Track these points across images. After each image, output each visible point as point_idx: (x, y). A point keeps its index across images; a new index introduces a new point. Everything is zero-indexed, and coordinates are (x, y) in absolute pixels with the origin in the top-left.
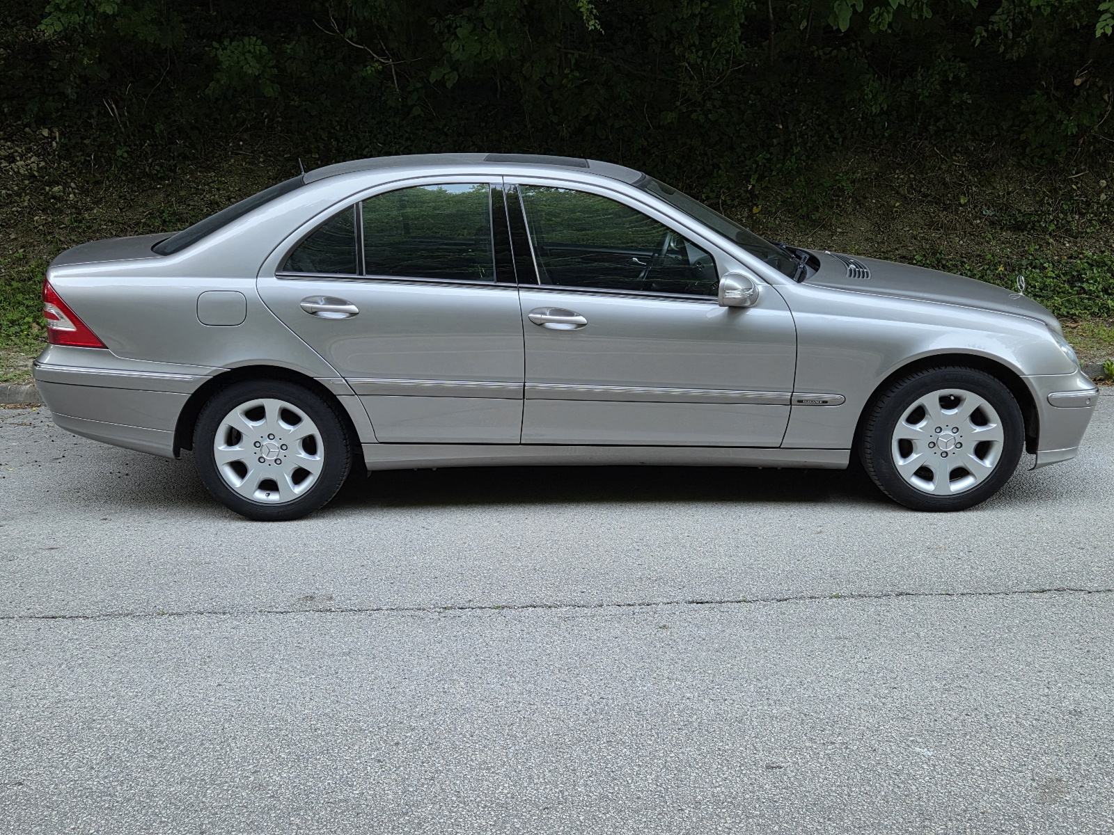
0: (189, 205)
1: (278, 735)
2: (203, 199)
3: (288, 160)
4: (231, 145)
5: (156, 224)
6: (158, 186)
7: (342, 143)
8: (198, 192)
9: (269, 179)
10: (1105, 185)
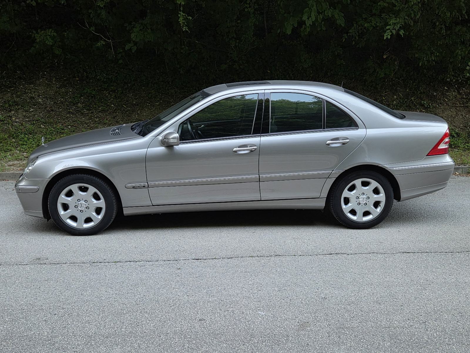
0: (21, 98)
1: (7, 312)
2: (27, 96)
3: (65, 80)
4: (41, 73)
5: (6, 106)
6: (9, 90)
7: (89, 74)
8: (25, 93)
9: (57, 88)
10: (396, 98)
